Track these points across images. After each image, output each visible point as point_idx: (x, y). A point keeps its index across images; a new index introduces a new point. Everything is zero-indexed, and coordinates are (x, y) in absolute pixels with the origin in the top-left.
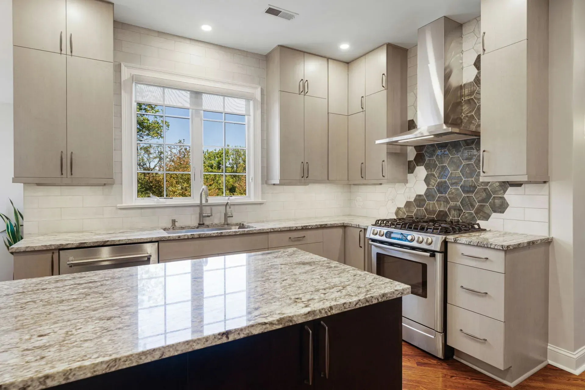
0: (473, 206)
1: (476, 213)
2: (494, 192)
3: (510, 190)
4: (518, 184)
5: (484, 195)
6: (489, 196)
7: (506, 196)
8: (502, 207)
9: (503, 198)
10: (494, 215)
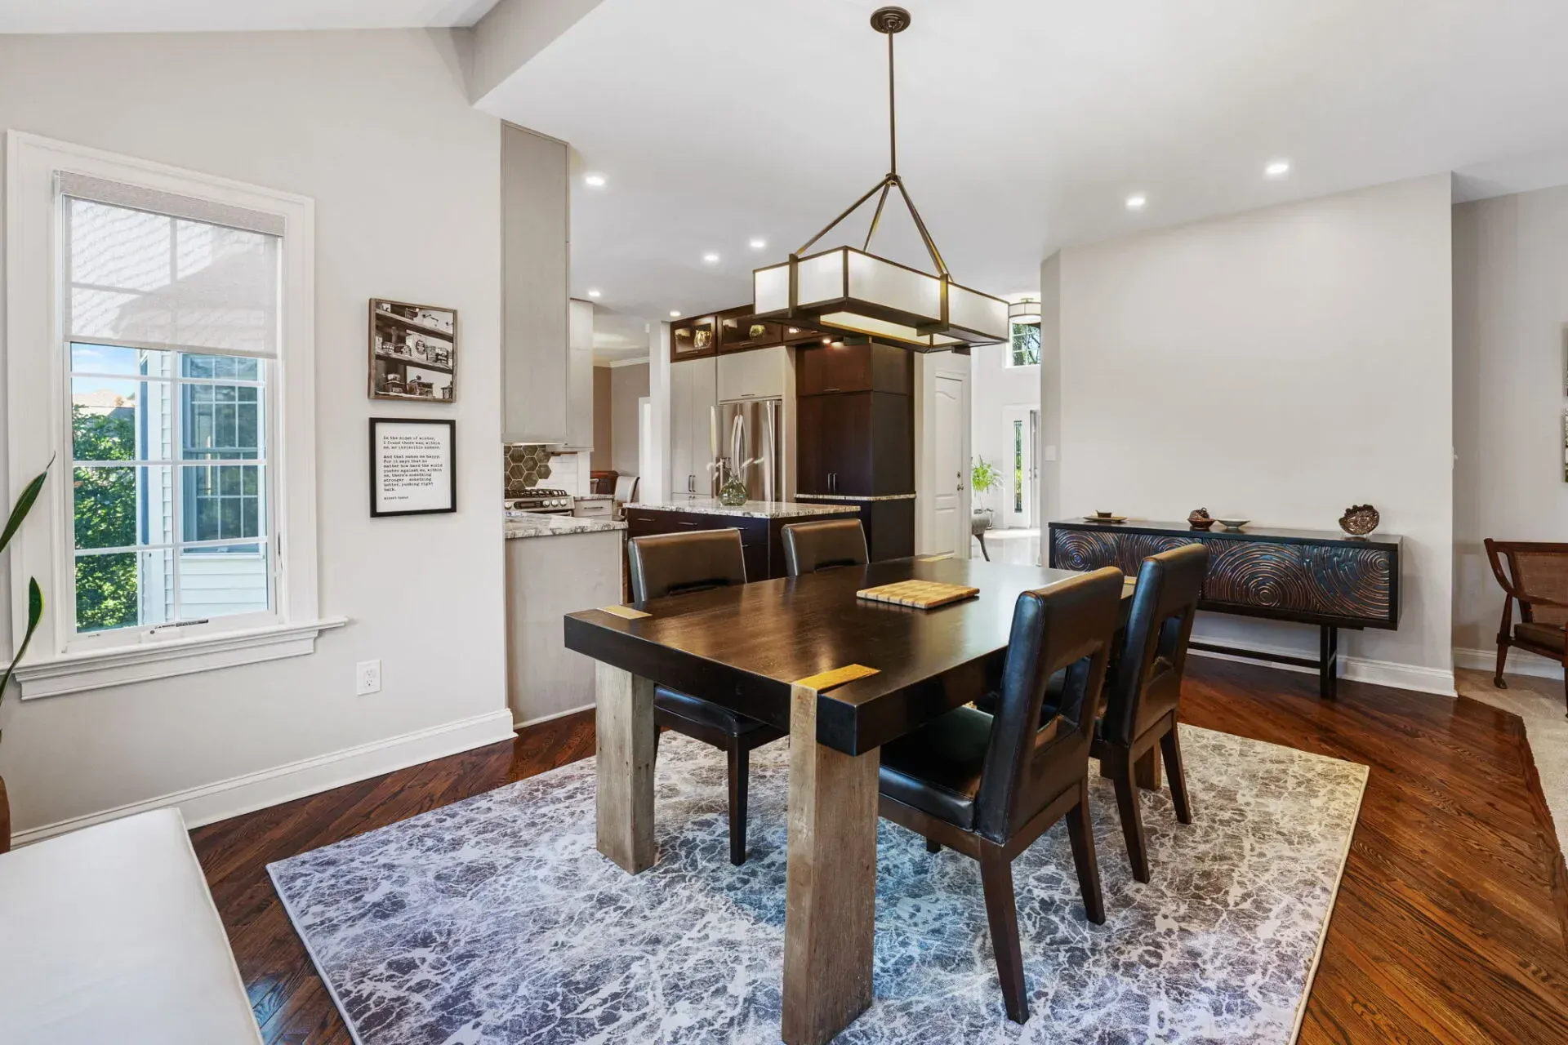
0: (522, 475)
1: (524, 480)
2: (541, 461)
3: (552, 459)
4: (559, 454)
5: (531, 463)
6: (536, 464)
7: (549, 464)
8: (546, 474)
9: (547, 466)
10: (540, 481)
